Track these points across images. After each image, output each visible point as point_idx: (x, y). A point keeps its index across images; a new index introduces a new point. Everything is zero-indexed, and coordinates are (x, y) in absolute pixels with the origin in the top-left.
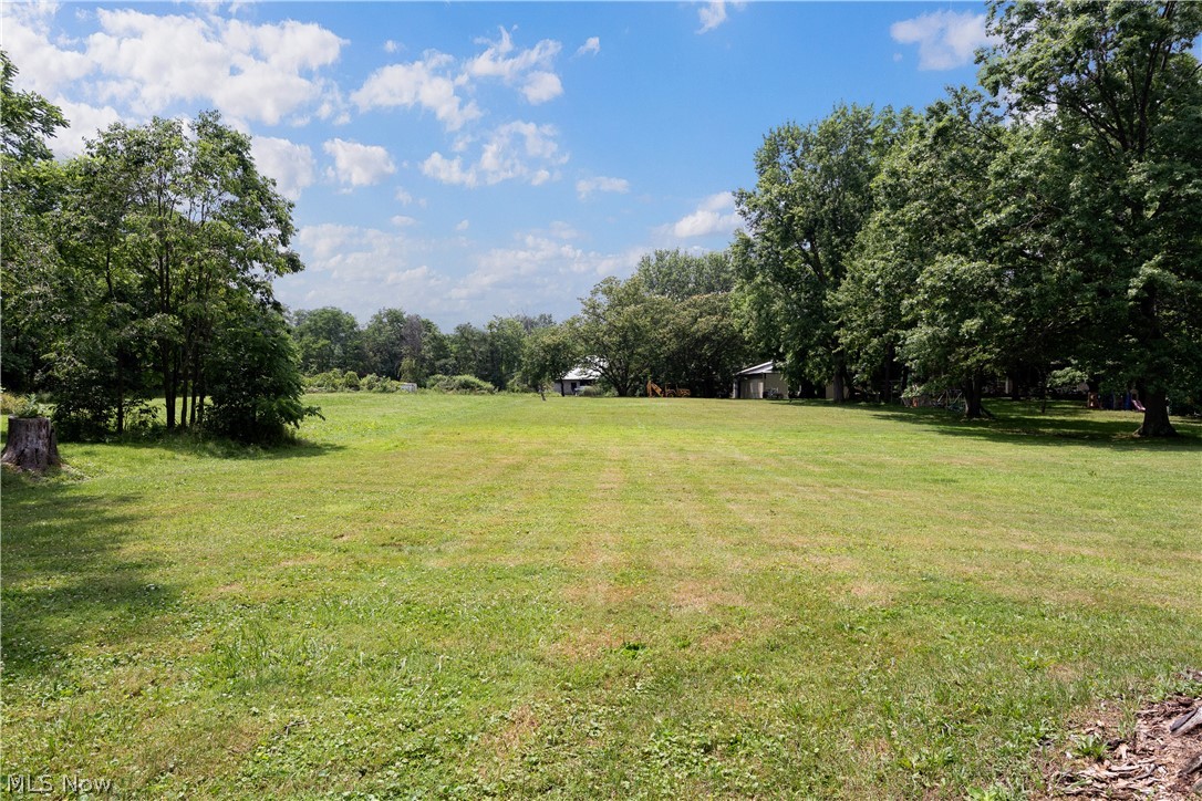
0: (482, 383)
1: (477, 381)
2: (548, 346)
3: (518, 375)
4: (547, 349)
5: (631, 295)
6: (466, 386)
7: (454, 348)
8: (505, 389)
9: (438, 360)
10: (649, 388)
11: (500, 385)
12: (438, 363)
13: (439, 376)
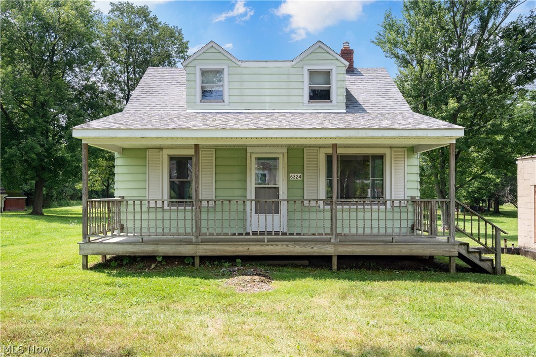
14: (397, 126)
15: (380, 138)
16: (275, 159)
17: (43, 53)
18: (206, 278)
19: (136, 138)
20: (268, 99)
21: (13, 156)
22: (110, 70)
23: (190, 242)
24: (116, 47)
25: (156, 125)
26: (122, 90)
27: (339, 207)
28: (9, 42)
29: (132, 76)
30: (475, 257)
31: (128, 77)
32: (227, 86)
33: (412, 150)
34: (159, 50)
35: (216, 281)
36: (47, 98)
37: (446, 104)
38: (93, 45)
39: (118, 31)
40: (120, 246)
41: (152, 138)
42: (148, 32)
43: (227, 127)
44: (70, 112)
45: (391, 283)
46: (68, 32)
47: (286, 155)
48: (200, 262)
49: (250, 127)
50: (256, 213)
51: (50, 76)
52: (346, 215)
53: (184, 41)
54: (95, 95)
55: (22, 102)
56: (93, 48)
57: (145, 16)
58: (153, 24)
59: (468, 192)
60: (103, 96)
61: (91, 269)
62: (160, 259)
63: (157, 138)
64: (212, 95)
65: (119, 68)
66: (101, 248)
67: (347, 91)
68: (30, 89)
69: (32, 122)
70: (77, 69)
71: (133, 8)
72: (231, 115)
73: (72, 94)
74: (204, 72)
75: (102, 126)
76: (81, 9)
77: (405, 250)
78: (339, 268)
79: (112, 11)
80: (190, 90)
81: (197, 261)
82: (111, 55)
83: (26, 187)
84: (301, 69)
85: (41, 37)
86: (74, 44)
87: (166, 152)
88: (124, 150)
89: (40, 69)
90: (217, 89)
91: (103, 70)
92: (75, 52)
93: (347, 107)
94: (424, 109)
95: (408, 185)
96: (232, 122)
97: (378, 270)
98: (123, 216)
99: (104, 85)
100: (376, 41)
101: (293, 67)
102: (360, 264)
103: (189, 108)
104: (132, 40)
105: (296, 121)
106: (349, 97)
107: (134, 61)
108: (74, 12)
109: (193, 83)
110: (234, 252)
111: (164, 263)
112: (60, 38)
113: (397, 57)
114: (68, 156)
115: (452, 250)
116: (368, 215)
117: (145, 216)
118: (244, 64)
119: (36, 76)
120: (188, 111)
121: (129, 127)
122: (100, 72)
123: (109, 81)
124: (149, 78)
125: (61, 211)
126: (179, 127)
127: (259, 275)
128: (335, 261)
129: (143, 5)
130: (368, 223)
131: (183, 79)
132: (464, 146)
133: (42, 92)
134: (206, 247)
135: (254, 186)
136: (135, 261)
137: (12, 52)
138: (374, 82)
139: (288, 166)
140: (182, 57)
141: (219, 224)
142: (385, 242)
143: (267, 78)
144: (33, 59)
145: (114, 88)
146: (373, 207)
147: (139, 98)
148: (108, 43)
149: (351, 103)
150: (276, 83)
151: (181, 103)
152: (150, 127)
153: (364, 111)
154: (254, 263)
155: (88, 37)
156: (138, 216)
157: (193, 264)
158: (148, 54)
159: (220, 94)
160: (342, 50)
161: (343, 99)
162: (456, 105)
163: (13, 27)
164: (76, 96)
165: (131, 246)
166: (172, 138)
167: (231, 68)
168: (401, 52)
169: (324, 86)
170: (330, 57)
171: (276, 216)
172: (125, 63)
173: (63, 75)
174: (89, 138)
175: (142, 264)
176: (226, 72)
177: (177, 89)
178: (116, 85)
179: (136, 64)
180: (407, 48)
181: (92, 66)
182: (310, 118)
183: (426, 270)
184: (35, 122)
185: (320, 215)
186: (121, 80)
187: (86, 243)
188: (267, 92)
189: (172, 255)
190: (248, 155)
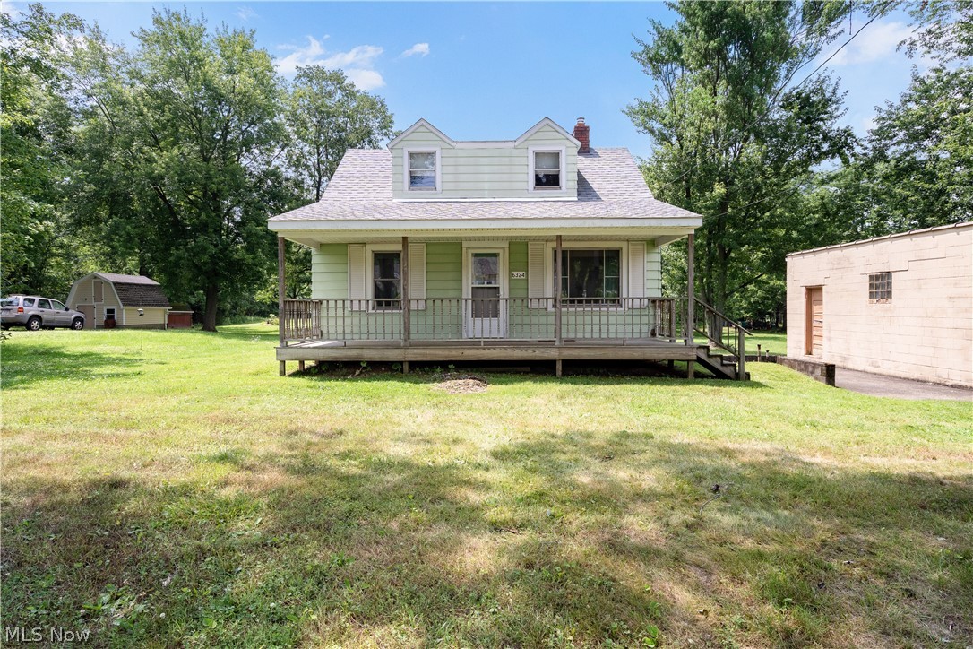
14: (629, 215)
15: (610, 228)
16: (495, 255)
17: (214, 131)
18: (416, 383)
19: (338, 231)
20: (486, 186)
21: (180, 258)
22: (296, 151)
23: (398, 347)
24: (304, 122)
25: (360, 215)
26: (311, 175)
27: (564, 310)
28: (174, 118)
29: (323, 158)
30: (716, 362)
31: (318, 160)
32: (440, 171)
33: (653, 243)
34: (357, 126)
35: (428, 385)
36: (221, 187)
37: (713, 190)
38: (275, 120)
39: (306, 103)
40: (321, 351)
41: (355, 231)
42: (342, 104)
43: (439, 217)
44: (248, 204)
45: (617, 386)
46: (246, 105)
47: (507, 250)
48: (410, 368)
49: (464, 217)
50: (472, 316)
51: (224, 160)
52: (572, 319)
53: (388, 114)
54: (278, 183)
55: (189, 193)
56: (275, 124)
57: (339, 83)
58: (350, 93)
59: (750, 303)
60: (289, 184)
61: (290, 376)
62: (364, 365)
63: (361, 230)
64: (423, 181)
65: (307, 149)
66: (301, 353)
67: (579, 175)
68: (200, 176)
69: (203, 216)
70: (256, 151)
71: (324, 73)
72: (444, 205)
73: (250, 181)
74: (412, 155)
75: (300, 217)
76: (261, 76)
77: (636, 355)
78: (563, 375)
79: (299, 77)
80: (397, 176)
81: (406, 367)
82: (297, 133)
83: (193, 300)
84: (525, 150)
85: (213, 112)
86: (253, 119)
87: (370, 248)
88: (322, 246)
89: (211, 151)
90: (429, 174)
91: (288, 151)
92: (254, 130)
93: (579, 195)
94: (687, 197)
95: (648, 284)
96: (444, 211)
97: (608, 376)
98: (324, 322)
99: (289, 170)
100: (627, 110)
101: (515, 148)
102: (588, 370)
103: (396, 196)
104: (324, 113)
105: (517, 211)
106: (582, 183)
107: (325, 140)
108: (251, 80)
109: (401, 167)
110: (446, 357)
111: (369, 369)
112: (236, 112)
113: (652, 131)
114: (249, 258)
115: (690, 353)
116: (596, 319)
117: (348, 321)
118: (458, 146)
119: (206, 160)
120: (395, 200)
121: (329, 218)
122: (284, 153)
123: (294, 165)
124: (348, 163)
125: (237, 329)
126: (385, 218)
127: (474, 379)
128: (559, 367)
129: (336, 69)
130: (596, 328)
131: (388, 163)
132: (735, 243)
133: (215, 180)
134: (415, 351)
135: (470, 286)
136: (337, 367)
137: (177, 130)
138: (613, 165)
139: (509, 262)
140: (386, 135)
141: (430, 329)
142: (615, 346)
143: (486, 161)
144: (202, 139)
145: (301, 174)
146: (610, 309)
147: (338, 185)
148: (294, 118)
149: (584, 189)
151: (386, 192)
152: (353, 218)
153: (598, 198)
154: (469, 370)
155: (269, 111)
156: (340, 321)
157: (402, 371)
158: (344, 130)
159: (431, 180)
160: (576, 127)
161: (574, 185)
162: (723, 190)
163: (177, 99)
164: (255, 184)
165: (332, 351)
166: (377, 230)
167: (443, 150)
168: (657, 126)
169: (552, 171)
170: (559, 136)
171: (494, 321)
172: (315, 142)
173: (239, 158)
174: (285, 231)
175: (345, 371)
176: (438, 156)
177: (382, 175)
178: (304, 169)
179: (330, 144)
180: (665, 121)
181: (275, 147)
182: (534, 207)
183: (662, 376)
184: (208, 216)
185: (543, 320)
186: (310, 163)
187: (283, 347)
188: (487, 177)
189: (378, 360)
190: (464, 250)
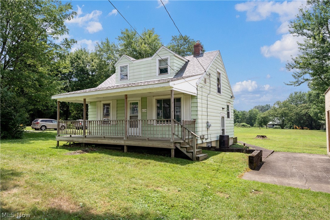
0: (247, 125)
1: (246, 124)
2: (263, 117)
3: (257, 123)
4: (262, 118)
5: (285, 105)
6: (243, 125)
7: (240, 116)
8: (253, 126)
9: (236, 119)
10: (294, 126)
11: (252, 125)
12: (236, 120)
13: (237, 123)
16: (137, 103)
20: (143, 76)
23: (81, 138)
30: (184, 150)
32: (129, 72)
47: (141, 101)
48: (85, 145)
50: (130, 127)
52: (164, 129)
74: (121, 68)
80: (117, 76)
84: (155, 60)
87: (102, 102)
88: (91, 103)
93: (176, 75)
95: (192, 113)
101: (152, 59)
103: (116, 83)
109: (118, 73)
110: (93, 142)
115: (171, 145)
118: (134, 62)
120: (116, 85)
128: (125, 148)
134: (86, 139)
135: (129, 116)
139: (141, 106)
146: (176, 124)
149: (181, 72)
150: (146, 68)
153: (181, 76)
157: (83, 146)
161: (173, 71)
165: (67, 138)
167: (130, 65)
169: (165, 67)
170: (167, 52)
171: (137, 129)
176: (128, 67)
185: (152, 129)
188: (143, 73)
